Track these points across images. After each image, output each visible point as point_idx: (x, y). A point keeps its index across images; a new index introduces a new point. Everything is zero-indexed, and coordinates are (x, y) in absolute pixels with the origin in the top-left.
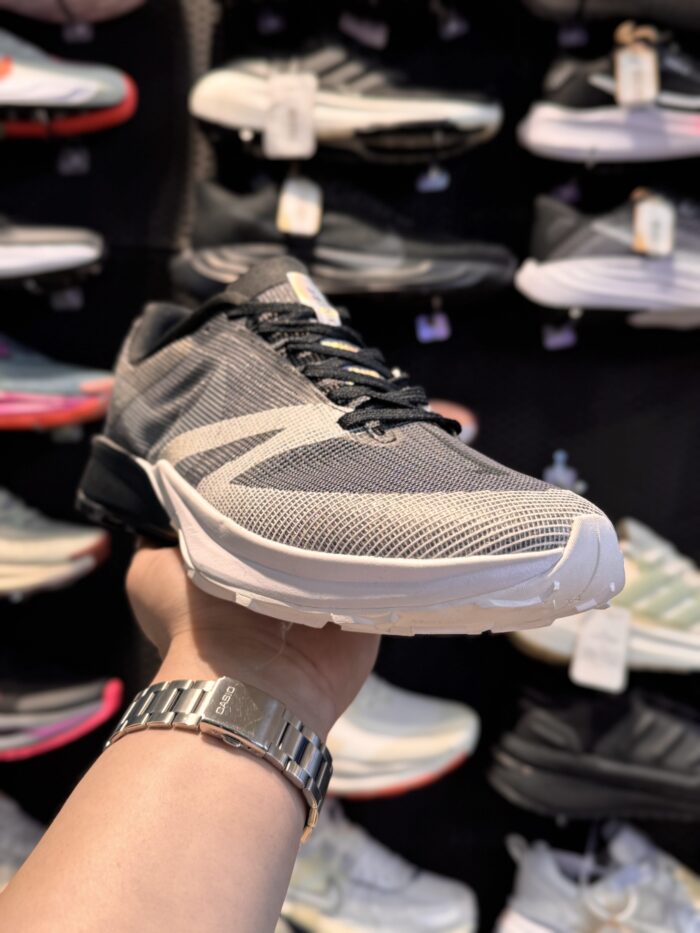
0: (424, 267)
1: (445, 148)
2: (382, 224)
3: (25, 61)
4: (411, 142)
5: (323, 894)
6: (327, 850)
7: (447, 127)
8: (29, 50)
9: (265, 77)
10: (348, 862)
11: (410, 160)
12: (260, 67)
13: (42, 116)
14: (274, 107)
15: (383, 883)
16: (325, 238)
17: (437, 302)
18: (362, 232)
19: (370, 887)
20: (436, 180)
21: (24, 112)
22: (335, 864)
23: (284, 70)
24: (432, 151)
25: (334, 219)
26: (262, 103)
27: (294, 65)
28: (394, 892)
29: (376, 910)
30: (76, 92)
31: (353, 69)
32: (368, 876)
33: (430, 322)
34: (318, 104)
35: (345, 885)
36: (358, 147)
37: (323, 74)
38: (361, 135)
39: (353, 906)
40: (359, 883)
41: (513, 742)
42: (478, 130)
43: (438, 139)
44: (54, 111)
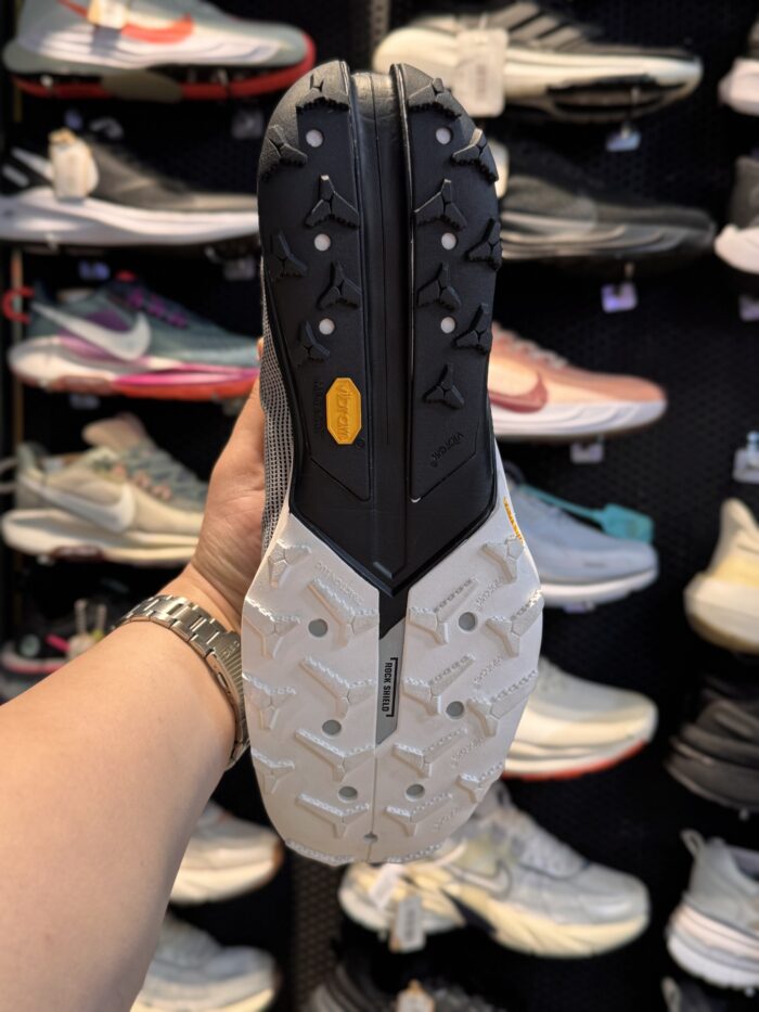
0: (619, 230)
1: (641, 105)
2: (573, 187)
3: (205, 20)
4: (606, 99)
5: (493, 877)
6: (497, 833)
7: (646, 84)
8: (209, 9)
9: (453, 34)
10: (518, 846)
11: (602, 118)
12: (447, 23)
13: (222, 76)
14: (462, 63)
15: (552, 870)
16: (510, 202)
17: (629, 269)
18: (551, 195)
19: (540, 872)
20: (627, 140)
21: (204, 72)
22: (504, 848)
23: (472, 27)
24: (628, 108)
25: (520, 181)
26: (451, 60)
27: (484, 20)
28: (565, 879)
29: (547, 896)
30: (255, 52)
31: (546, 23)
32: (538, 863)
33: (617, 292)
34: (508, 61)
35: (515, 870)
36: (548, 105)
37: (512, 29)
38: (552, 91)
39: (523, 891)
40: (528, 868)
41: (694, 733)
42: (679, 86)
43: (636, 95)
44: (233, 71)
